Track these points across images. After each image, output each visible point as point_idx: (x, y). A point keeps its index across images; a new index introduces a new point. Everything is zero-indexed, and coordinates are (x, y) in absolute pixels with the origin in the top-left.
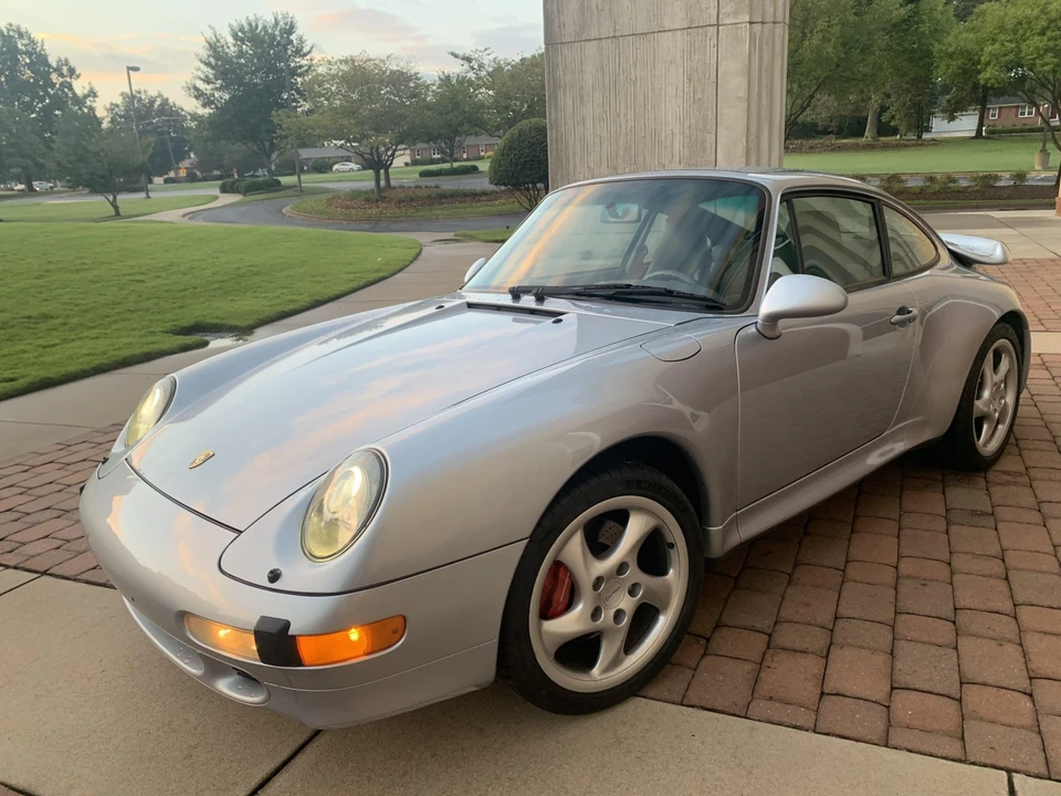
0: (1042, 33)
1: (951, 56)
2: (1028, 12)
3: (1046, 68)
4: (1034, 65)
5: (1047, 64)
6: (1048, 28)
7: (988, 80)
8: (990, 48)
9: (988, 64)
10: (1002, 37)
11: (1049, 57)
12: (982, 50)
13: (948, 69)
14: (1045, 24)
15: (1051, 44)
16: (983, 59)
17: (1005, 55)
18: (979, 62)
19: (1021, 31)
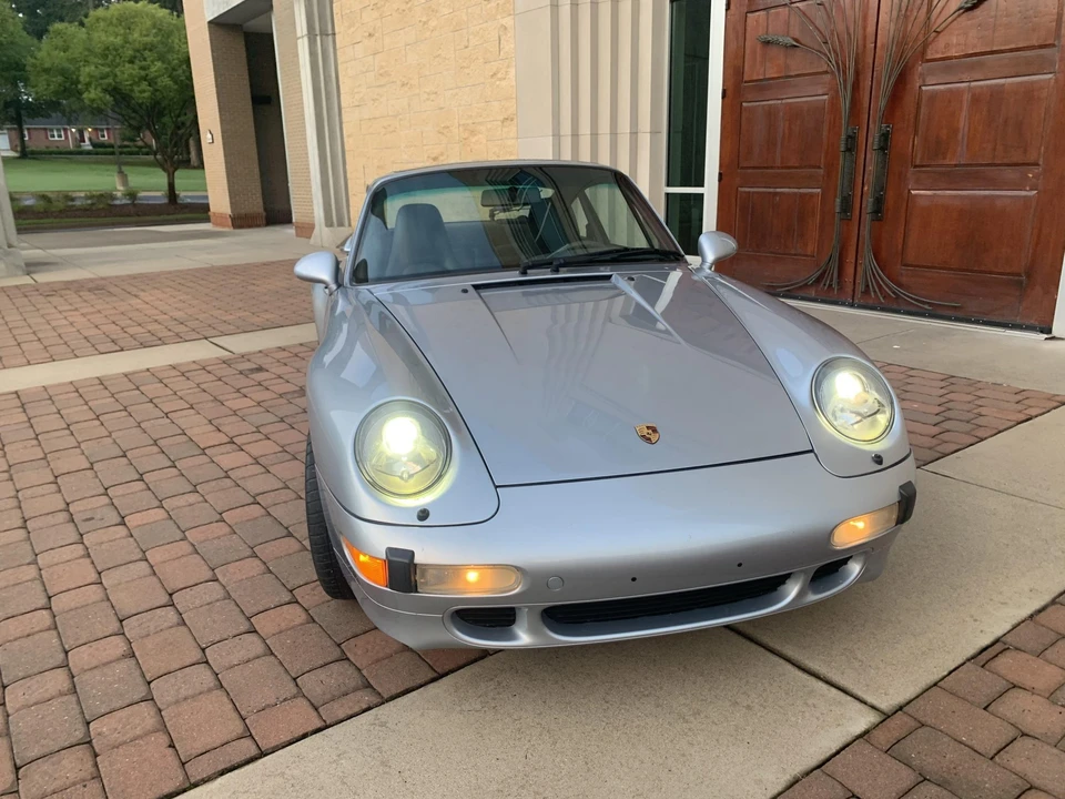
0: (131, 62)
1: (47, 71)
2: (112, 39)
3: (146, 95)
4: (132, 91)
5: (144, 91)
6: (135, 57)
7: (93, 101)
8: (87, 69)
9: (88, 85)
10: (93, 59)
11: (144, 85)
12: (78, 69)
13: (48, 85)
14: (131, 52)
15: (143, 73)
16: (82, 79)
17: (102, 78)
18: (79, 82)
19: (110, 57)
